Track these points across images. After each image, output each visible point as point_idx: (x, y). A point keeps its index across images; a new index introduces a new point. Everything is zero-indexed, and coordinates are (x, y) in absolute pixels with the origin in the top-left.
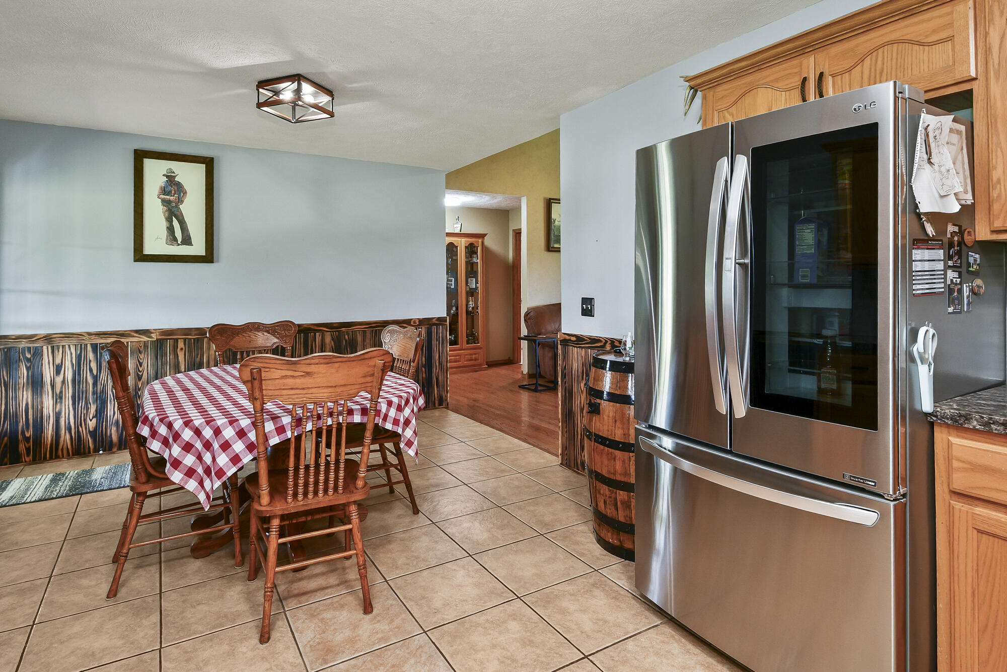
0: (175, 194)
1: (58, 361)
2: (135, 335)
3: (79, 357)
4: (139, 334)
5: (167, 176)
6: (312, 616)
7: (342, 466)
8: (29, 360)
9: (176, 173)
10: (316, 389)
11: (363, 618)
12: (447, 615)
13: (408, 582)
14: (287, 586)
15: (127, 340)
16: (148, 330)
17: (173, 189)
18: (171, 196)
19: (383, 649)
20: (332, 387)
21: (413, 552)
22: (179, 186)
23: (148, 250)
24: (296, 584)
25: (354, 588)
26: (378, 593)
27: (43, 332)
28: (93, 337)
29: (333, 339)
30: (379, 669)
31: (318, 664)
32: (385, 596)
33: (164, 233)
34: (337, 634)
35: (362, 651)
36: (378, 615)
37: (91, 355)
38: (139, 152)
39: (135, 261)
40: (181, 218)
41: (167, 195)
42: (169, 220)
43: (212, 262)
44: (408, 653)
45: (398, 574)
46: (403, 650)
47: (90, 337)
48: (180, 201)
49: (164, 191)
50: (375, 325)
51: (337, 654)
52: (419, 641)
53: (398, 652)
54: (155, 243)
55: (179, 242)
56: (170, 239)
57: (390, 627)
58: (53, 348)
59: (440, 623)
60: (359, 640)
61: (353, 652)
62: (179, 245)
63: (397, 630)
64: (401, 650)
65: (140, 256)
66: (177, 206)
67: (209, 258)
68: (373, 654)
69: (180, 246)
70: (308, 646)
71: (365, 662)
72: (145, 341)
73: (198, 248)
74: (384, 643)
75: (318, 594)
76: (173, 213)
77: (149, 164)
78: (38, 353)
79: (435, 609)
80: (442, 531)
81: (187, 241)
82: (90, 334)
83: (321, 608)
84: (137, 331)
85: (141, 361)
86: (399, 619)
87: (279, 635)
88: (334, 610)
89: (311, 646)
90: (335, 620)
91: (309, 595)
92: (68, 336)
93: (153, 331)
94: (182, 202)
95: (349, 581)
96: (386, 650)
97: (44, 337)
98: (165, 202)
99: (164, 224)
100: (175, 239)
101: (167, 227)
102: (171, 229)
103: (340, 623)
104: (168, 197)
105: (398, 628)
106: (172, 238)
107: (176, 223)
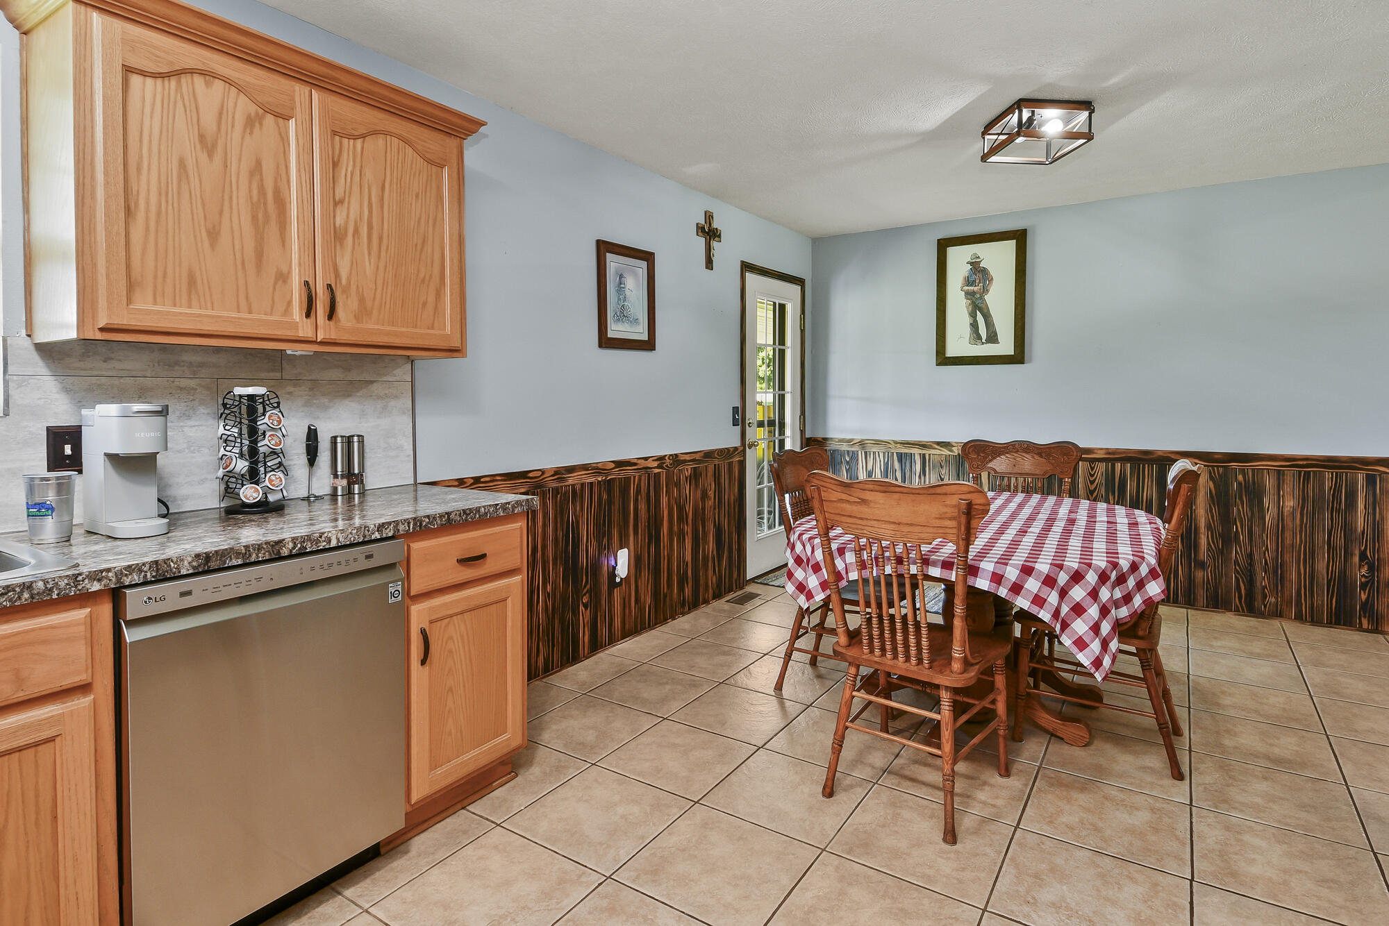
0: (980, 282)
1: (870, 467)
2: (937, 447)
3: (886, 465)
4: (941, 447)
5: (971, 264)
6: (893, 805)
7: (924, 631)
8: (848, 463)
9: (982, 258)
10: (875, 522)
11: (937, 843)
12: (1039, 916)
13: (1042, 846)
14: (907, 762)
15: (930, 452)
16: (949, 442)
17: (976, 278)
18: (976, 286)
19: (915, 886)
20: (894, 523)
21: (1101, 819)
22: (984, 271)
23: (951, 352)
24: (917, 766)
25: (969, 809)
26: (987, 832)
27: (858, 437)
28: (898, 445)
29: (1211, 478)
30: (885, 900)
31: (841, 848)
32: (991, 840)
33: (967, 330)
34: (893, 837)
35: (892, 870)
36: (957, 852)
37: (897, 465)
38: (941, 241)
39: (937, 365)
40: (985, 311)
41: (971, 286)
42: (973, 315)
43: (1023, 363)
44: (935, 913)
45: (1041, 830)
46: (932, 905)
47: (896, 445)
48: (985, 290)
49: (968, 282)
50: (1305, 463)
51: (868, 854)
52: (963, 911)
53: (926, 901)
54: (958, 344)
55: (984, 341)
56: (974, 337)
57: (953, 873)
58: (866, 453)
59: (1017, 916)
60: (904, 859)
61: (883, 864)
62: (983, 343)
63: (956, 882)
64: (931, 903)
65: (943, 359)
66: (982, 298)
67: (1018, 358)
68: (899, 882)
69: (985, 345)
70: (855, 827)
71: (881, 882)
72: (946, 455)
73: (1005, 346)
74: (924, 883)
75: (924, 789)
76: (977, 306)
77: (952, 252)
78: (854, 456)
79: (1034, 898)
80: (1191, 823)
81: (993, 338)
82: (896, 443)
83: (911, 804)
84: (938, 443)
85: (942, 477)
86: (973, 874)
87: (845, 799)
88: (919, 814)
89: (855, 830)
90: (908, 824)
91: (914, 784)
92: (878, 442)
93: (954, 444)
94: (988, 291)
95: (974, 799)
96: (917, 890)
97: (859, 442)
98: (969, 295)
99: (967, 320)
100: (979, 337)
101: (971, 324)
102: (974, 326)
103: (909, 830)
104: (972, 288)
105: (960, 881)
106: (976, 336)
107: (980, 318)
